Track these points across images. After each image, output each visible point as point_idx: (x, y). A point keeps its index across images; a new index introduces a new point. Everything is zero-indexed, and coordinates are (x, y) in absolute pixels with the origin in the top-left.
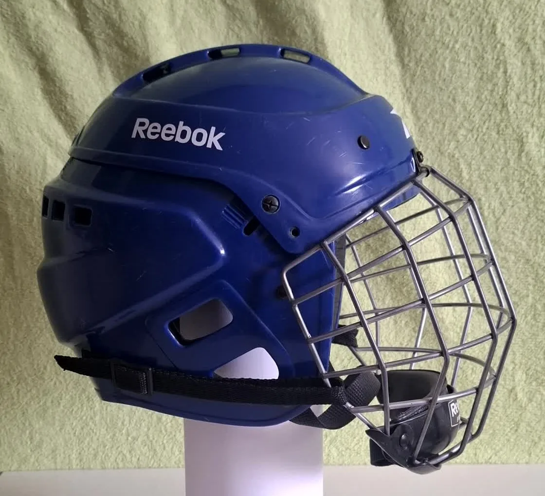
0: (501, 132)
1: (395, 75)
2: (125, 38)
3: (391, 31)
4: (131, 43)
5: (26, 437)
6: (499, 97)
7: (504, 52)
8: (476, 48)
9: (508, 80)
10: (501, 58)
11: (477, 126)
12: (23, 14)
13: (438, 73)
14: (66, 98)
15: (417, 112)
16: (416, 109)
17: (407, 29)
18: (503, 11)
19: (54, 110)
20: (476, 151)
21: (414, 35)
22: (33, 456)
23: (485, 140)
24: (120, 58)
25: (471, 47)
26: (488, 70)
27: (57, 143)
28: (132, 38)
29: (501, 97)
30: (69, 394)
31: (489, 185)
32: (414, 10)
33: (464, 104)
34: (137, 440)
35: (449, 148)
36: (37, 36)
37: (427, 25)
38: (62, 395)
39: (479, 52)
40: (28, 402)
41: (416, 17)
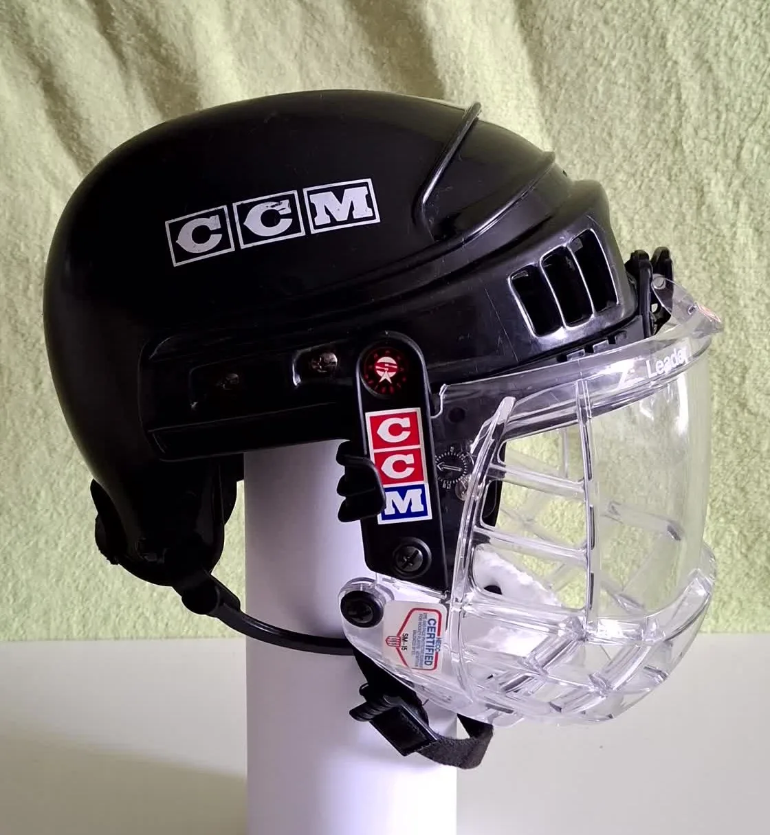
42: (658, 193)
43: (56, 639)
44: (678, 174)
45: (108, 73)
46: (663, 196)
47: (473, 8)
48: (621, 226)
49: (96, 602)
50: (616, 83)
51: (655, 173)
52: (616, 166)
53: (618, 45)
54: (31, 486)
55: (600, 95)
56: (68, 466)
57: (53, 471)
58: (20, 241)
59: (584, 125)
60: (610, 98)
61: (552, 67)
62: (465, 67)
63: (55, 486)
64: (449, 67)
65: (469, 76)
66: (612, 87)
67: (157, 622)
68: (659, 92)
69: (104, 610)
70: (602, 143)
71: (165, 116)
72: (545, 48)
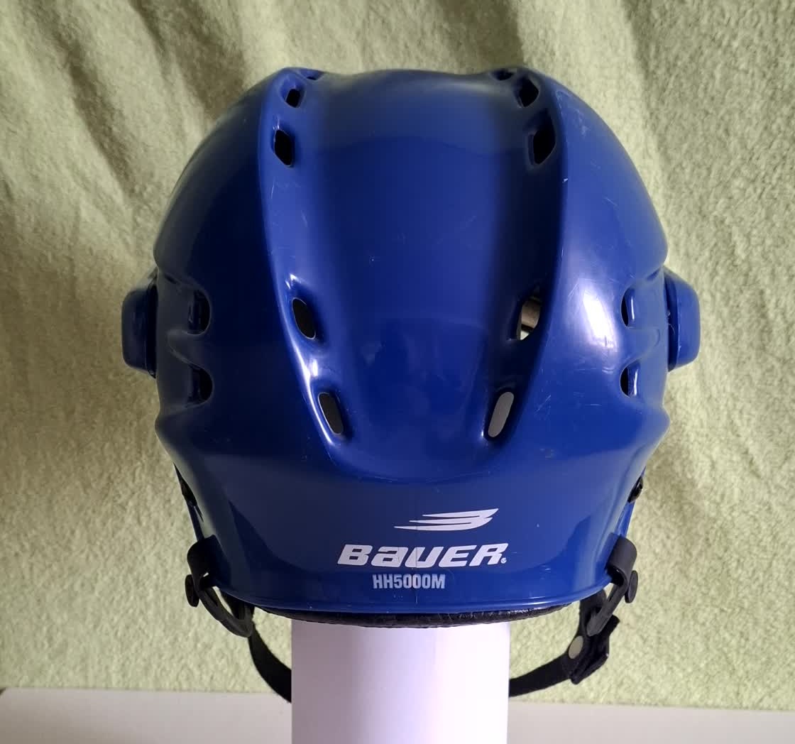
1: (633, 88)
2: (206, 22)
3: (629, 17)
5: (41, 637)
8: (765, 48)
11: (763, 173)
15: (666, 149)
16: (665, 143)
17: (655, 14)
20: (760, 214)
21: (665, 25)
22: (52, 666)
23: (775, 197)
24: (197, 54)
25: (758, 46)
28: (216, 21)
30: (107, 573)
31: (779, 269)
33: (742, 138)
34: (210, 648)
35: (715, 209)
37: (688, 9)
38: (97, 574)
39: (770, 53)
40: (47, 584)
42: (782, 202)
43: (94, 687)
45: (143, 56)
46: (787, 206)
48: (735, 243)
49: (137, 651)
50: (736, 69)
51: (780, 178)
52: (732, 170)
53: (741, 21)
54: (65, 525)
55: (717, 82)
56: (104, 503)
57: (88, 508)
59: (697, 120)
60: (728, 87)
61: (661, 49)
62: (556, 47)
63: (91, 525)
64: (537, 48)
65: (561, 59)
66: (732, 72)
67: (201, 675)
69: (145, 660)
70: (718, 142)
71: (208, 106)
72: (654, 25)
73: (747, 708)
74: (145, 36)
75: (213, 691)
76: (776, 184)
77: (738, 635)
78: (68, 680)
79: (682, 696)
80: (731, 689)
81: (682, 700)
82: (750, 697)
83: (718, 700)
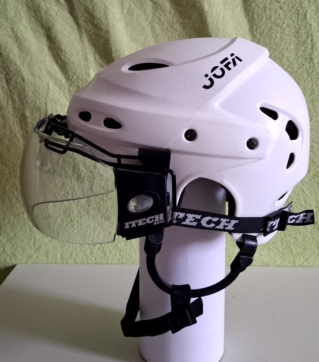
0: (309, 74)
2: (96, 20)
3: (246, 16)
4: (99, 22)
6: (308, 54)
7: (311, 29)
8: (295, 27)
9: (314, 45)
10: (310, 32)
11: (295, 70)
12: (39, 5)
13: (273, 40)
14: (62, 52)
17: (255, 16)
18: (311, 6)
19: (54, 58)
21: (259, 19)
22: (35, 255)
24: (93, 31)
25: (292, 26)
26: (302, 39)
27: (55, 76)
28: (99, 19)
29: (309, 55)
32: (260, 6)
33: (288, 58)
36: (47, 18)
37: (267, 14)
39: (297, 28)
41: (261, 9)
42: (303, 80)
43: (51, 263)
44: (311, 72)
45: (73, 31)
46: (305, 82)
47: (224, 3)
49: (67, 248)
50: (285, 34)
51: (302, 72)
53: (286, 18)
55: (278, 39)
58: (37, 100)
60: (282, 40)
61: (258, 28)
62: (221, 27)
64: (214, 28)
66: (283, 35)
67: (92, 257)
68: (304, 38)
69: (70, 252)
70: (279, 59)
71: (96, 49)
72: (255, 19)
73: (298, 266)
74: (73, 24)
75: (96, 263)
76: (300, 74)
77: (293, 238)
78: (41, 260)
79: (273, 262)
80: (292, 259)
81: (274, 264)
82: (299, 262)
83: (287, 263)
